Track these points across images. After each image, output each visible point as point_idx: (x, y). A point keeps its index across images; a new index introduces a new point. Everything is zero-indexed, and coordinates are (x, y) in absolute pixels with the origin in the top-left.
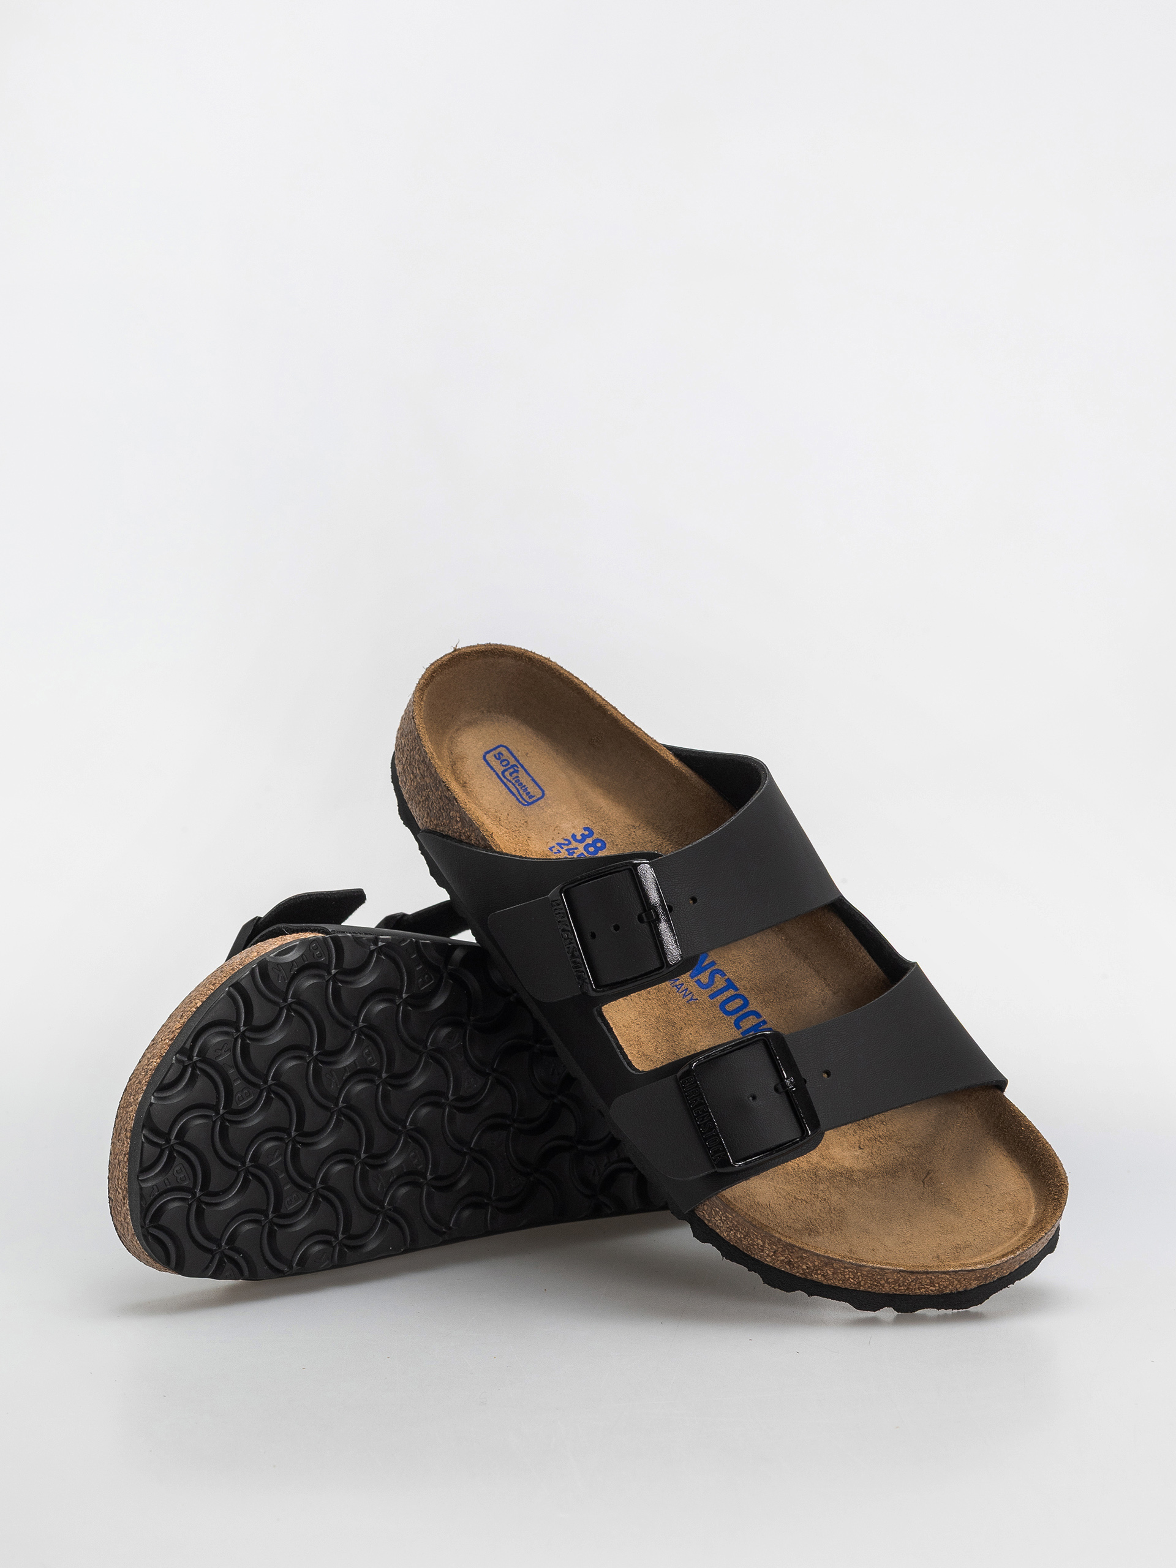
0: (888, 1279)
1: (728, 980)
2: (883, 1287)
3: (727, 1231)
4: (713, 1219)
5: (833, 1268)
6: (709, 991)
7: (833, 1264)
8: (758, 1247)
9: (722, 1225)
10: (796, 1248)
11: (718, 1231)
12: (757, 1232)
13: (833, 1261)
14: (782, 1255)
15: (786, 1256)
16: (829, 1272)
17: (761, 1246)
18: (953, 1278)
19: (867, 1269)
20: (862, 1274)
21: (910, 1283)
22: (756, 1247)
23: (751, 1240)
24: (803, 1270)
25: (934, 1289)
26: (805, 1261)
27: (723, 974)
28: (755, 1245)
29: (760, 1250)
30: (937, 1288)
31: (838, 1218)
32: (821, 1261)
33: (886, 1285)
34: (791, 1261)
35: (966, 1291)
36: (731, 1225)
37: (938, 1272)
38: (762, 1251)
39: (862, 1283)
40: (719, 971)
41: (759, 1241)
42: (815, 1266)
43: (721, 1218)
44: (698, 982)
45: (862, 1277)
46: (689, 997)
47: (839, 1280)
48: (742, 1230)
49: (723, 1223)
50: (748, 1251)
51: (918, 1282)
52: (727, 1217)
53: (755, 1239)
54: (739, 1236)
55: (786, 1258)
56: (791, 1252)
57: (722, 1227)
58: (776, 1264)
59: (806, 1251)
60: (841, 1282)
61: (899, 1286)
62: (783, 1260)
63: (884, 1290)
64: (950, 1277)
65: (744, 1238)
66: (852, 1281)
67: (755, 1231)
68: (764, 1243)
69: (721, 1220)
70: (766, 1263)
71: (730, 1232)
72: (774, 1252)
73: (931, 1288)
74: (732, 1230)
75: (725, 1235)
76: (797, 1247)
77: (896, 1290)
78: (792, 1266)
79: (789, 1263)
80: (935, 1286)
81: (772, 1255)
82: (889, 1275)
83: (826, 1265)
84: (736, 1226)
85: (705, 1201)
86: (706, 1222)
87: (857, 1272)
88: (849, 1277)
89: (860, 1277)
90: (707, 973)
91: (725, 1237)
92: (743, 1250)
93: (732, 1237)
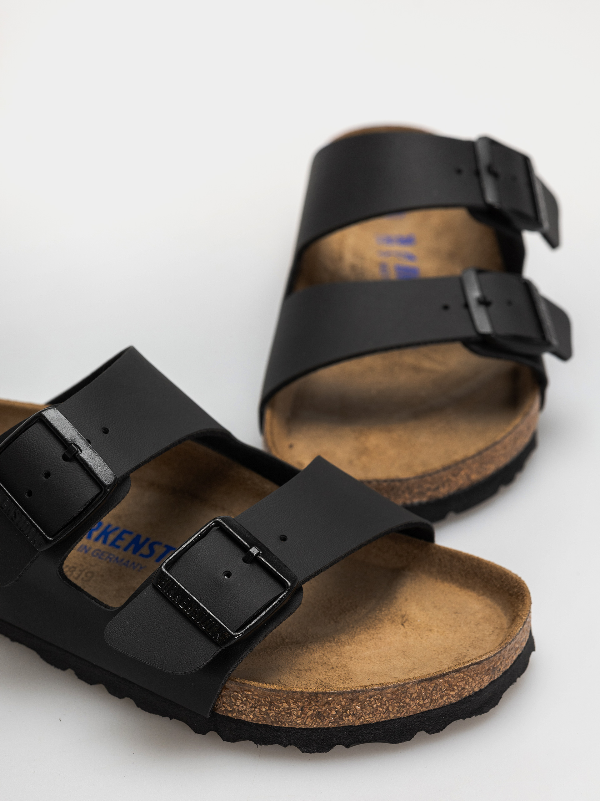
0: (411, 694)
1: (166, 546)
2: (410, 706)
3: (251, 712)
4: (235, 707)
5: (359, 702)
6: (154, 557)
7: (358, 698)
8: (285, 712)
9: (245, 707)
10: (320, 695)
11: (243, 717)
12: (279, 696)
13: (357, 694)
14: (310, 709)
15: (313, 708)
16: (357, 707)
17: (288, 709)
18: (467, 675)
19: (389, 691)
20: (387, 697)
21: (432, 692)
22: (283, 713)
23: (276, 708)
24: (334, 716)
25: (454, 693)
26: (332, 705)
27: (160, 543)
28: (282, 711)
29: (288, 715)
30: (457, 691)
31: (344, 672)
32: (347, 699)
33: (412, 702)
34: (319, 712)
35: (481, 690)
36: (253, 702)
37: (452, 672)
38: (290, 714)
39: (390, 709)
40: (155, 543)
41: (285, 704)
42: (343, 707)
43: (242, 700)
44: (142, 555)
45: (388, 702)
46: (139, 567)
47: (369, 714)
48: (265, 701)
49: (245, 705)
50: (277, 723)
51: (438, 689)
52: (247, 696)
53: (280, 705)
54: (264, 710)
55: (314, 711)
56: (317, 702)
57: (246, 710)
58: (307, 723)
59: (330, 694)
60: (371, 716)
61: (424, 700)
62: (312, 714)
63: (411, 710)
64: (464, 675)
65: (270, 709)
66: (381, 709)
67: (277, 696)
68: (290, 705)
69: (242, 703)
70: (297, 727)
71: (255, 710)
72: (302, 710)
73: (452, 693)
74: (256, 708)
75: (252, 717)
76: (320, 693)
77: (422, 706)
78: (322, 718)
79: (319, 715)
80: (454, 690)
81: (301, 714)
82: (411, 690)
83: (352, 700)
84: (259, 701)
85: (221, 693)
86: (230, 715)
87: (383, 697)
88: (377, 706)
89: (387, 702)
90: (147, 545)
91: (252, 720)
92: (273, 724)
93: (258, 715)
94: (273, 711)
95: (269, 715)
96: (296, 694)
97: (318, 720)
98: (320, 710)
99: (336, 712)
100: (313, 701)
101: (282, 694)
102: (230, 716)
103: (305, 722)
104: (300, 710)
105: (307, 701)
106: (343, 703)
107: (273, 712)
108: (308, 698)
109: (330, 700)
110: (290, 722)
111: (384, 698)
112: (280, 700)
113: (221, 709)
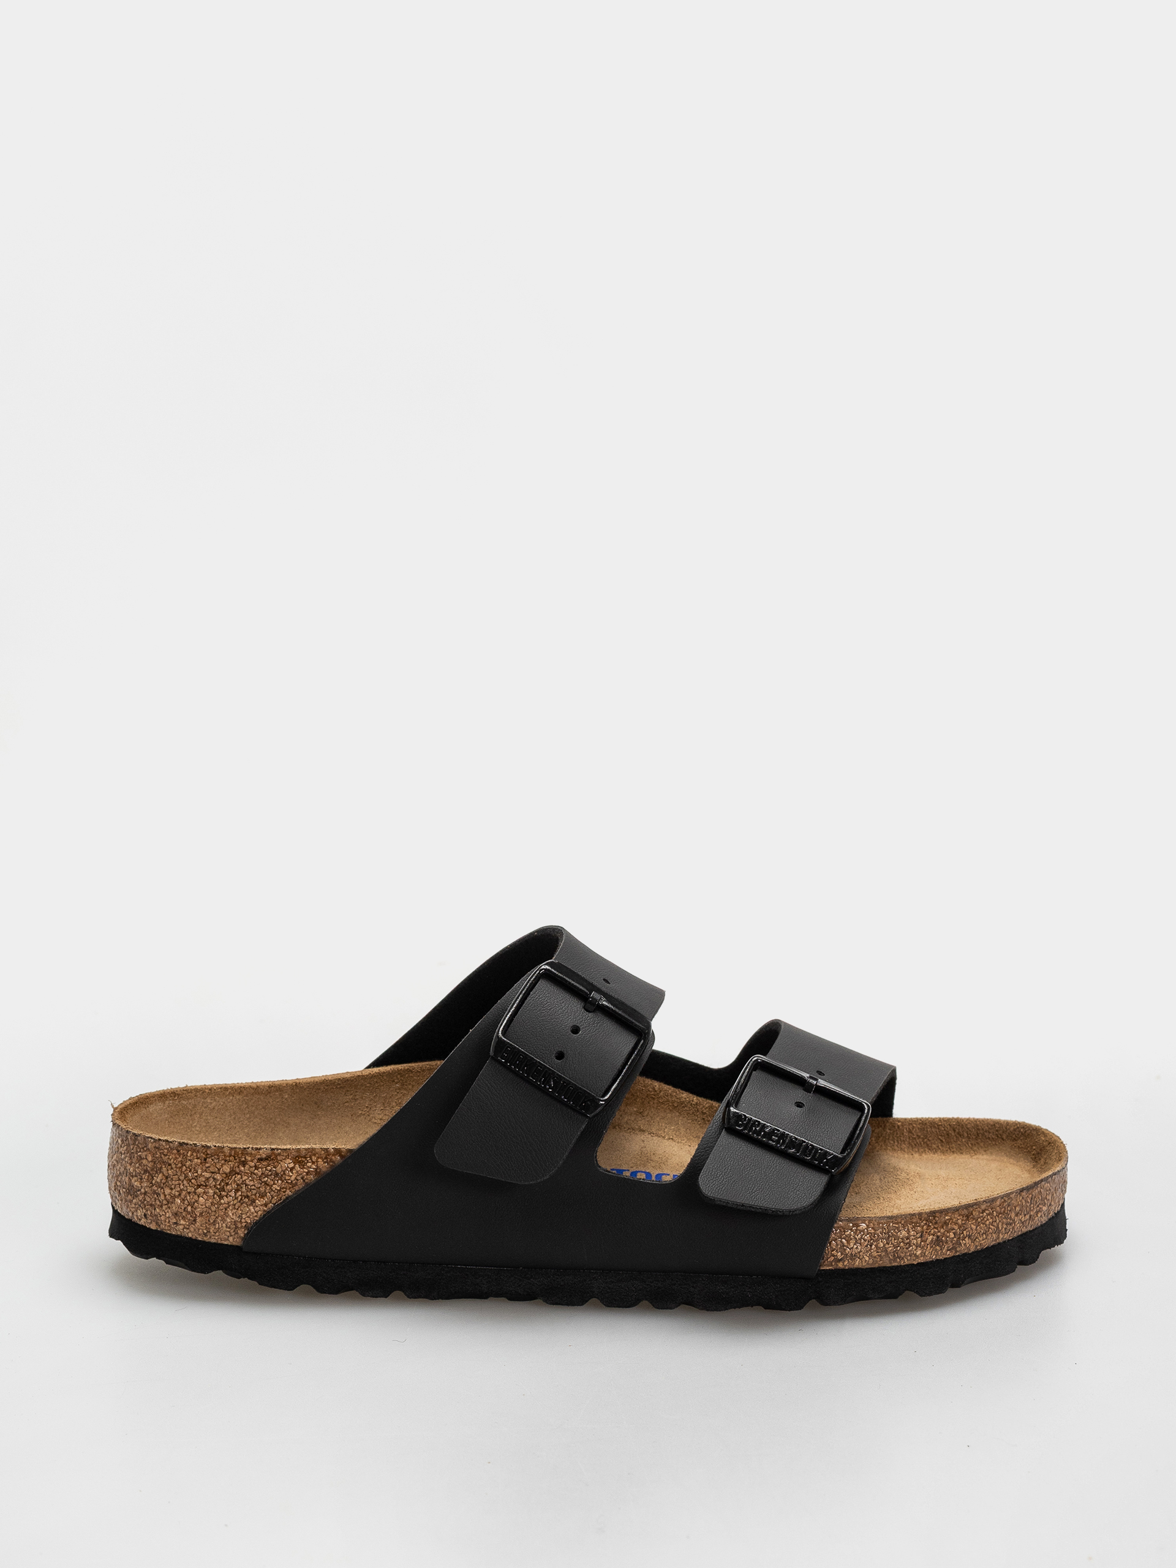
3: (868, 1253)
4: (848, 1252)
5: (973, 1218)
7: (972, 1214)
9: (859, 1248)
10: (937, 1214)
11: (857, 1263)
12: (897, 1223)
13: (971, 1209)
14: (929, 1235)
15: (932, 1232)
22: (902, 1245)
23: (894, 1240)
24: (952, 1241)
26: (949, 1226)
28: (900, 1243)
29: (907, 1247)
32: (963, 1216)
38: (909, 1245)
39: (1000, 1228)
41: (903, 1233)
45: (998, 1217)
47: (983, 1235)
50: (895, 1260)
53: (899, 1234)
54: (881, 1247)
55: (933, 1236)
56: (935, 1223)
57: (860, 1252)
59: (947, 1211)
62: (931, 1242)
65: (887, 1243)
66: (992, 1228)
67: (895, 1223)
68: (908, 1233)
70: (917, 1262)
71: (871, 1248)
78: (941, 1244)
81: (920, 1244)
83: (967, 1217)
88: (989, 1224)
91: (868, 1264)
92: (891, 1263)
93: (875, 1254)
94: (892, 1244)
95: (887, 1251)
96: (914, 1217)
97: (938, 1247)
98: (939, 1234)
99: (954, 1233)
100: (931, 1222)
101: (899, 1220)
102: (841, 1266)
103: (925, 1254)
104: (919, 1238)
105: (926, 1224)
106: (960, 1221)
107: (892, 1246)
108: (927, 1221)
109: (947, 1220)
110: (910, 1256)
111: (994, 1212)
112: (898, 1228)
113: (829, 1260)
